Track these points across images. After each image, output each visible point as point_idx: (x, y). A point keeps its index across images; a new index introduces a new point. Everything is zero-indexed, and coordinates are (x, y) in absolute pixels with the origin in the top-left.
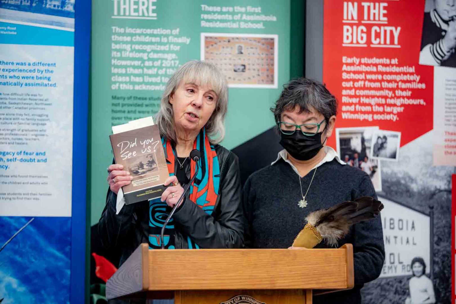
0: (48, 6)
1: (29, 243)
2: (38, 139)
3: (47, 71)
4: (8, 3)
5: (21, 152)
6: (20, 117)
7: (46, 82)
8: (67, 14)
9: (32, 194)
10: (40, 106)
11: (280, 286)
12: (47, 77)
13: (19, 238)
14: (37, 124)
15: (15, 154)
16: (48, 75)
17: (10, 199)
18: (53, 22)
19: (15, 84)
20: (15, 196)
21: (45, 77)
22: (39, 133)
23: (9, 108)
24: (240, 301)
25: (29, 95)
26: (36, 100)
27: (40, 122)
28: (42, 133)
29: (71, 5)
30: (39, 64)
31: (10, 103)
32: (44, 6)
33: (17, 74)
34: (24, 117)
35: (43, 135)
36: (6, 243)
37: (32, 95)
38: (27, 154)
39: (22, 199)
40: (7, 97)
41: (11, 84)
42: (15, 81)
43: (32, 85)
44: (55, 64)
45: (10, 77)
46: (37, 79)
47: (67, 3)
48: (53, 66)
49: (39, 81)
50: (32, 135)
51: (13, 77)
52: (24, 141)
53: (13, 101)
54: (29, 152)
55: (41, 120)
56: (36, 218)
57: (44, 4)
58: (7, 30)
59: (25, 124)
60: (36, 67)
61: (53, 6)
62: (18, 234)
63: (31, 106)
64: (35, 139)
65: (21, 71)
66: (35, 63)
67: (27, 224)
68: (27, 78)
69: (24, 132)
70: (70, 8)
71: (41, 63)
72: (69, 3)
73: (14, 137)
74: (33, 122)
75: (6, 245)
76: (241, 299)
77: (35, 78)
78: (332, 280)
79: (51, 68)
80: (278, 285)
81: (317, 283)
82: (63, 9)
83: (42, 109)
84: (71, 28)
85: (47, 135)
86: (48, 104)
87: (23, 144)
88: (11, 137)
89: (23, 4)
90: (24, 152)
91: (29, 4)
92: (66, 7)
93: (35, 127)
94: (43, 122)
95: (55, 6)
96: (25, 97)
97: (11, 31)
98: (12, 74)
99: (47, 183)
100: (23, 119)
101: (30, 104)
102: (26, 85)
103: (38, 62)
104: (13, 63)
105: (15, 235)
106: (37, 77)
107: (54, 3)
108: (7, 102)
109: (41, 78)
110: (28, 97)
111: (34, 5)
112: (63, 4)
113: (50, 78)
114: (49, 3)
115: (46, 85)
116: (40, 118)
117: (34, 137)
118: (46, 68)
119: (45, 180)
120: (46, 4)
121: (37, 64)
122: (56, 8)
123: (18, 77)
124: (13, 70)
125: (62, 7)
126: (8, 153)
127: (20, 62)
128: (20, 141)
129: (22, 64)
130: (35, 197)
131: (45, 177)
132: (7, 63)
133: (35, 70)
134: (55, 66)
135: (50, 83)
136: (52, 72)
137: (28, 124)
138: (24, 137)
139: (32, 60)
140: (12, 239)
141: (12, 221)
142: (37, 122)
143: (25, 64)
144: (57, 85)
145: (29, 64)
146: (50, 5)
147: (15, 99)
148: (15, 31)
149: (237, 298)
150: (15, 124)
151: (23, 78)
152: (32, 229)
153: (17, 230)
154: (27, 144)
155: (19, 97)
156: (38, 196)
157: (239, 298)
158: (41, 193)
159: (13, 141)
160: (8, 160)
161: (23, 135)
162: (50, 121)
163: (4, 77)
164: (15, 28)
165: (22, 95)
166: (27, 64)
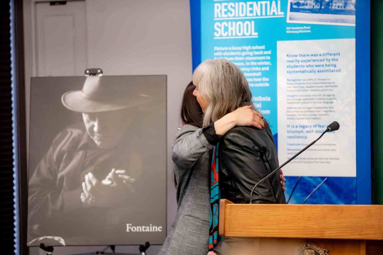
0: (333, 8)
1: (324, 198)
2: (328, 115)
3: (334, 59)
4: (304, 9)
5: (316, 125)
6: (314, 97)
7: (332, 68)
8: (349, 13)
9: (325, 159)
10: (328, 88)
11: (328, 236)
12: (333, 65)
13: (317, 194)
14: (327, 103)
15: (312, 127)
16: (334, 63)
17: (309, 163)
18: (337, 20)
19: (310, 72)
20: (313, 161)
21: (332, 65)
22: (329, 109)
23: (307, 91)
24: (306, 248)
25: (320, 80)
26: (326, 83)
27: (329, 101)
28: (331, 109)
29: (353, 4)
30: (327, 55)
31: (307, 87)
32: (330, 8)
33: (311, 63)
34: (318, 97)
35: (331, 111)
36: (307, 197)
37: (323, 80)
38: (320, 126)
39: (318, 162)
40: (305, 82)
41: (307, 72)
42: (309, 69)
43: (323, 71)
44: (339, 53)
45: (307, 66)
46: (326, 66)
47: (349, 4)
48: (338, 55)
49: (328, 68)
50: (324, 111)
51: (309, 66)
52: (318, 117)
53: (309, 85)
54: (322, 125)
55: (330, 99)
56: (328, 178)
57: (331, 6)
58: (304, 30)
59: (318, 102)
60: (325, 57)
61: (337, 7)
62: (316, 190)
63: (322, 88)
64: (326, 115)
65: (314, 61)
66: (324, 54)
67: (322, 182)
68: (319, 66)
69: (318, 110)
70: (352, 7)
71: (328, 54)
72: (351, 3)
73: (311, 113)
74: (324, 101)
75: (307, 199)
76: (307, 246)
77: (325, 66)
78: (373, 232)
79: (336, 57)
80: (326, 235)
81: (360, 235)
82: (346, 9)
83: (330, 90)
84: (352, 23)
85: (334, 111)
86: (335, 86)
87: (317, 118)
88: (308, 113)
89: (315, 7)
90: (318, 125)
91: (319, 7)
92: (348, 7)
93: (326, 105)
94: (331, 101)
95: (339, 7)
96: (317, 81)
97: (306, 30)
98: (308, 63)
99: (335, 150)
100: (317, 99)
101: (321, 87)
102: (318, 72)
103: (326, 53)
104: (308, 55)
105: (313, 191)
106: (326, 65)
107: (338, 4)
108: (305, 86)
109: (329, 66)
110: (319, 81)
111: (323, 7)
112: (346, 4)
113: (336, 65)
114: (334, 4)
115: (333, 71)
116: (329, 98)
117: (325, 113)
118: (332, 57)
119: (334, 147)
120: (332, 6)
121: (326, 55)
122: (340, 8)
123: (312, 66)
124: (309, 61)
125: (345, 7)
126: (306, 127)
127: (313, 53)
128: (315, 117)
129: (315, 55)
130: (327, 161)
131: (334, 145)
132: (304, 56)
133: (324, 59)
134: (339, 55)
135: (336, 69)
136: (337, 60)
137: (321, 103)
138: (317, 113)
139: (322, 51)
140: (312, 194)
141: (311, 180)
142: (326, 101)
143: (317, 55)
144: (341, 70)
145: (320, 55)
146: (335, 6)
147: (310, 83)
148: (309, 29)
149: (303, 245)
150: (311, 103)
151: (316, 66)
152: (326, 186)
153: (316, 187)
154: (320, 118)
155: (314, 81)
156: (329, 160)
157: (305, 246)
158: (332, 157)
159: (309, 117)
160: (307, 132)
161: (317, 112)
162: (336, 100)
163: (302, 66)
164: (309, 28)
165: (316, 80)
166: (319, 55)
